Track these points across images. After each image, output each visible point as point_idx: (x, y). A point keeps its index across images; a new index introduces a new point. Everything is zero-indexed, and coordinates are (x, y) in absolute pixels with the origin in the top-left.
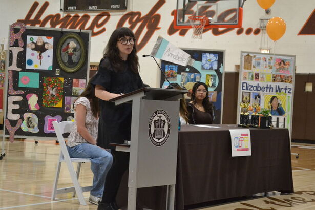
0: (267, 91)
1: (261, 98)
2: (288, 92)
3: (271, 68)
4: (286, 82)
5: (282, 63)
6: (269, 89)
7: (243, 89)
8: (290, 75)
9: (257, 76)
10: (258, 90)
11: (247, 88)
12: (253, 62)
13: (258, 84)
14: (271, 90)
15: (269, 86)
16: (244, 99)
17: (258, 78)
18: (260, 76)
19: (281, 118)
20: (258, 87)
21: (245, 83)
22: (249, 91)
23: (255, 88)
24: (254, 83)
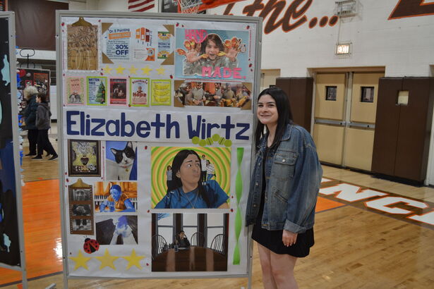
0: (158, 135)
1: (139, 156)
2: (238, 136)
3: (169, 60)
4: (226, 105)
5: (211, 43)
6: (163, 130)
7: (70, 132)
8: (239, 82)
9: (118, 90)
10: (124, 134)
11: (85, 128)
12: (103, 44)
13: (123, 115)
14: (173, 130)
15: (163, 120)
16: (78, 162)
17: (124, 97)
18: (131, 89)
19: (214, 217)
20: (124, 123)
21: (76, 113)
22: (91, 137)
23: (112, 128)
24: (111, 111)
